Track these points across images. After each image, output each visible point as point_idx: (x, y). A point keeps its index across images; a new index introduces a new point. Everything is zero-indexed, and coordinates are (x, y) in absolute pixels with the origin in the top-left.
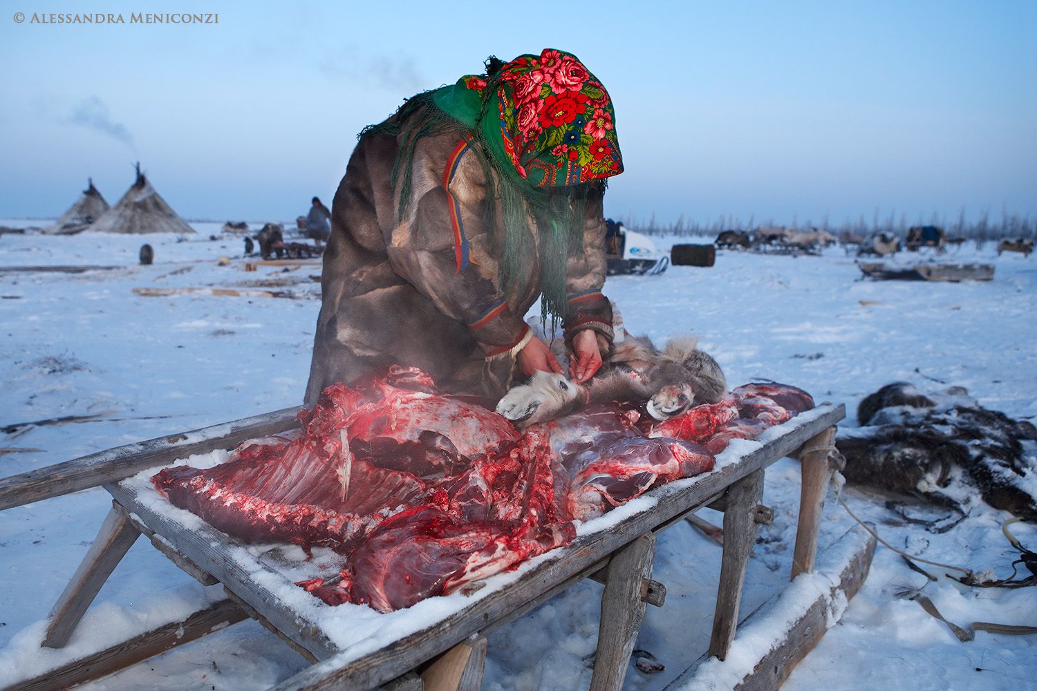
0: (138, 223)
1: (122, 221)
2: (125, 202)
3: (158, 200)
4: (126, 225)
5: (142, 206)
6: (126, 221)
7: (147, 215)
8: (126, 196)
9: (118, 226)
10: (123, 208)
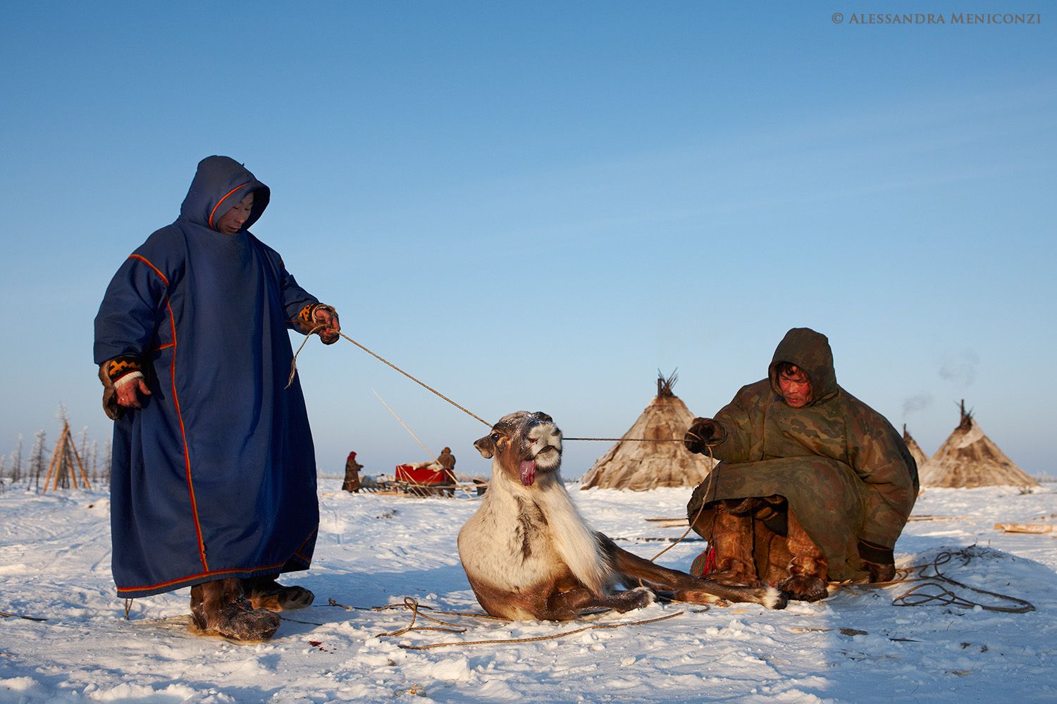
0: (964, 474)
1: (944, 472)
2: (946, 450)
3: (989, 445)
4: (950, 477)
5: (968, 453)
6: (949, 472)
7: (975, 464)
8: (949, 442)
9: (940, 478)
10: (945, 456)
